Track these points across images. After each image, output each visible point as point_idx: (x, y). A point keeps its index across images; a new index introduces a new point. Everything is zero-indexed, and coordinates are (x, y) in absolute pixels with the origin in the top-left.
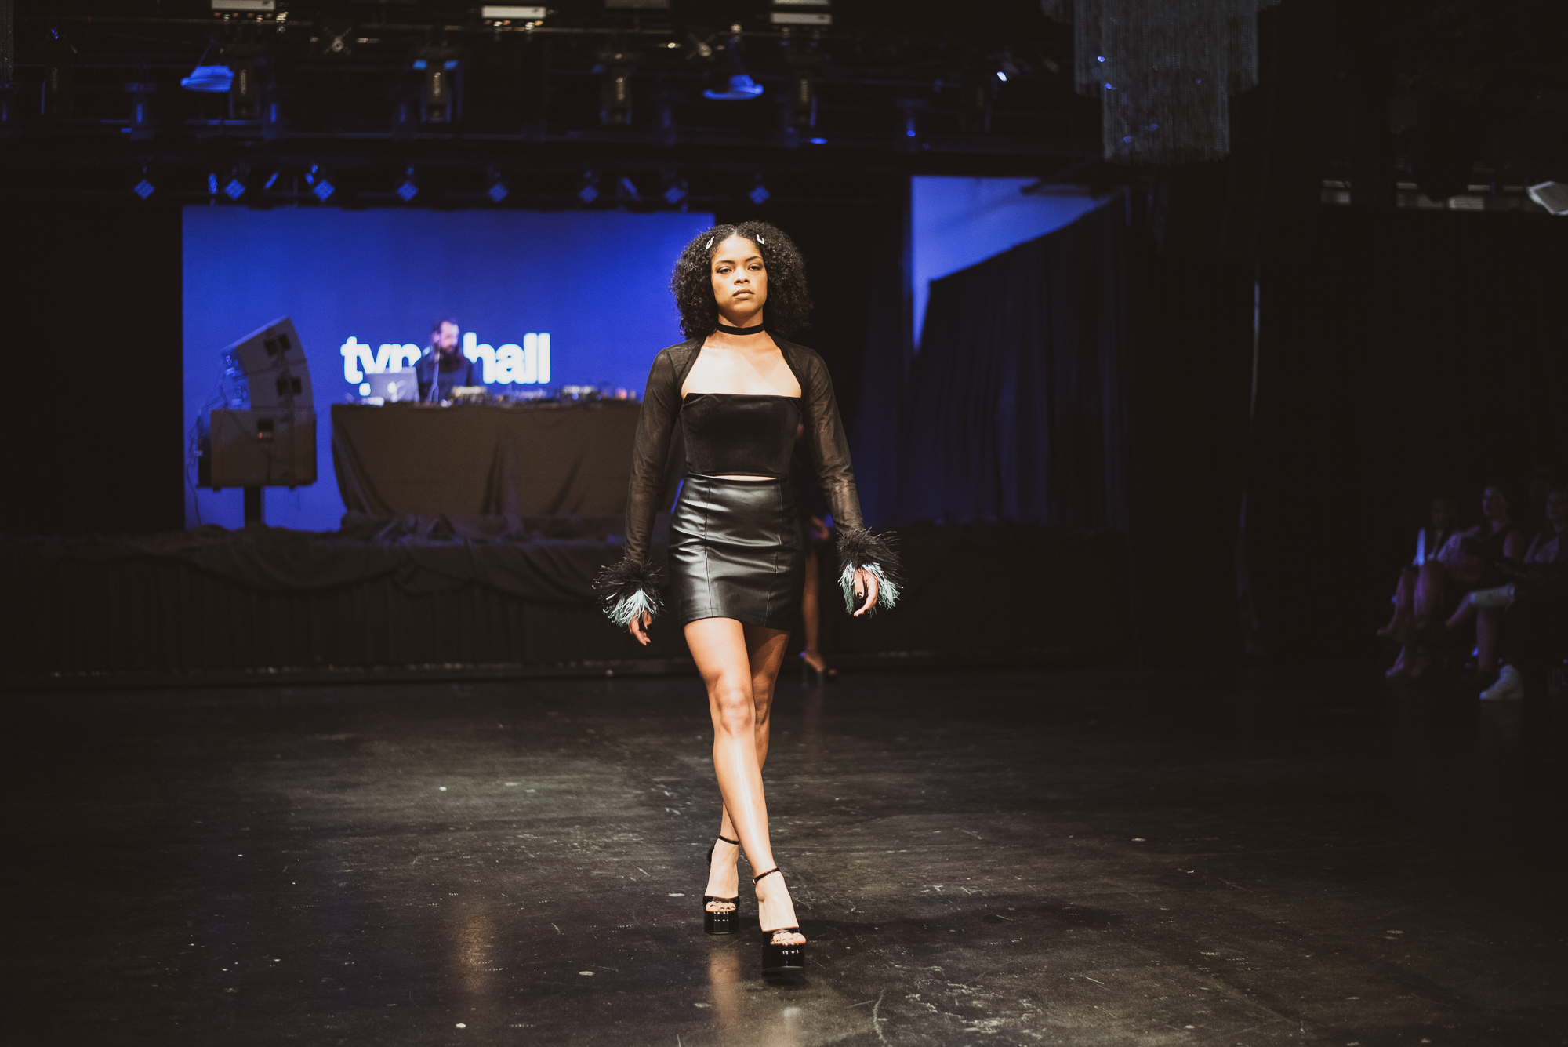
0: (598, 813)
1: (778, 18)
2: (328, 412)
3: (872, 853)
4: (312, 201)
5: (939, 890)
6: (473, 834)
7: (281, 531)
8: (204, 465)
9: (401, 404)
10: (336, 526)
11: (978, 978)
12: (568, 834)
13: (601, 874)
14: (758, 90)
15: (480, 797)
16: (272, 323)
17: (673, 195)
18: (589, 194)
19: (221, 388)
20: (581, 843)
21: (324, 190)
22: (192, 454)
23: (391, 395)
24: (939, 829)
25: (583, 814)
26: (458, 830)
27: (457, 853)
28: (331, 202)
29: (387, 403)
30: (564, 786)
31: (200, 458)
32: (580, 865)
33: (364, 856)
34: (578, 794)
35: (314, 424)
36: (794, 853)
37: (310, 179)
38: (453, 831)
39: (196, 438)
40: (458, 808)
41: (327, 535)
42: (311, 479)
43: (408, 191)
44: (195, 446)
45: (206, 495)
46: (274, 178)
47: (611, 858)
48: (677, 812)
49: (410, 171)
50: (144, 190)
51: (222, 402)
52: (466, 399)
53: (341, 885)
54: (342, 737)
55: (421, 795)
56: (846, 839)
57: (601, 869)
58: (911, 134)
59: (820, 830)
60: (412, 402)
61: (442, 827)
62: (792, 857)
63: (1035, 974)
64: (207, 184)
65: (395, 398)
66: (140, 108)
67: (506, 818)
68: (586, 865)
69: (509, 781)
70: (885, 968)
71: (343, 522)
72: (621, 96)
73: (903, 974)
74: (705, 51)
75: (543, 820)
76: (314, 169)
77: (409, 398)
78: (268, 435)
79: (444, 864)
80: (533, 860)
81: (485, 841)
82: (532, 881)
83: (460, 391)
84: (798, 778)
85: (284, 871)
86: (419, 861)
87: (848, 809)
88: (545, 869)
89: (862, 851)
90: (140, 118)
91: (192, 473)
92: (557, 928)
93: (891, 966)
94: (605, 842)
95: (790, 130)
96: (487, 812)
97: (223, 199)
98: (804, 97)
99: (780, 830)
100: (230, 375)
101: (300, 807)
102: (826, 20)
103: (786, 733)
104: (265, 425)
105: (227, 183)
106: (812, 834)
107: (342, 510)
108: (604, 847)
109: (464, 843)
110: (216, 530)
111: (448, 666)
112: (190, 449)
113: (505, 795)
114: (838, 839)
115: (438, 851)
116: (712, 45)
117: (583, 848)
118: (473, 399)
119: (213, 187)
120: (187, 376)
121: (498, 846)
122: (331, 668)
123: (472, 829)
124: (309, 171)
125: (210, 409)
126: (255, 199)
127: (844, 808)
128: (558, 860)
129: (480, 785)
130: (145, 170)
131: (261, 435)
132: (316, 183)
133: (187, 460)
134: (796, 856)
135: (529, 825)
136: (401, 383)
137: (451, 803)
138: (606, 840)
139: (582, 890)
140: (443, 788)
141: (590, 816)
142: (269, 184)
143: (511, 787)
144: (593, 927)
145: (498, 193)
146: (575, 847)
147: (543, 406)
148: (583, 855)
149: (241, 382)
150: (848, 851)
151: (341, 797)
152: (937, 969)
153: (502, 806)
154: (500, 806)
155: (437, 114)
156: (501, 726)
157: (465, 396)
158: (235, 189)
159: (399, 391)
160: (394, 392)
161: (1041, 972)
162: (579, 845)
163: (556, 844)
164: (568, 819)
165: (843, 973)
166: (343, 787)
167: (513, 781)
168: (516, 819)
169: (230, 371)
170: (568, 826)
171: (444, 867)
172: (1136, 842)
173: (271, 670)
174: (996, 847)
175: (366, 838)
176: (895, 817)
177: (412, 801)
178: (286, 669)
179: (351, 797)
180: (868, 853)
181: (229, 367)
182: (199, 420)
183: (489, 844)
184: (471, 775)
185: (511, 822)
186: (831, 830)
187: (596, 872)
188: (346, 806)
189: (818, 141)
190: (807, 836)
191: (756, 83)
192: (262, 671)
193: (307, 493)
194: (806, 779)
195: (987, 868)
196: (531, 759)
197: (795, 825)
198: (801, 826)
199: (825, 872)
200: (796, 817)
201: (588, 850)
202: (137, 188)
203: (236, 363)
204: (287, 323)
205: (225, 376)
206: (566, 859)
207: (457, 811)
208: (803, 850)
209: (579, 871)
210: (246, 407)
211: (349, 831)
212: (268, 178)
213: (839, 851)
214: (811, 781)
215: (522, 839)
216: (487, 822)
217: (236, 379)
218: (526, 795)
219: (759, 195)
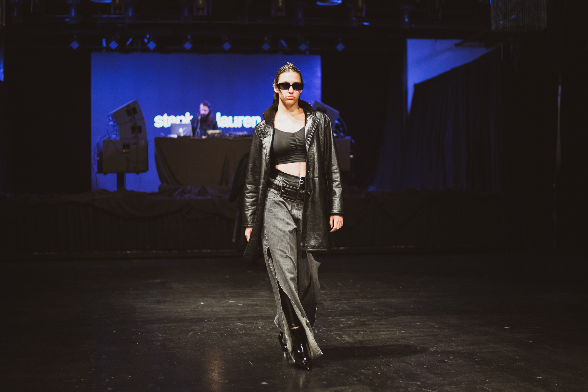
0: (270, 314)
2: (153, 140)
3: (389, 332)
4: (147, 50)
5: (419, 349)
6: (215, 323)
7: (132, 192)
8: (100, 164)
9: (185, 137)
10: (156, 190)
11: (436, 387)
12: (257, 323)
13: (271, 341)
14: (340, 2)
15: (219, 307)
16: (129, 102)
17: (303, 47)
18: (266, 47)
19: (107, 130)
20: (262, 327)
21: (152, 45)
22: (95, 158)
23: (180, 133)
24: (419, 322)
25: (263, 314)
26: (208, 321)
27: (208, 331)
28: (155, 50)
29: (179, 137)
30: (255, 303)
31: (98, 161)
32: (262, 337)
33: (168, 332)
34: (261, 306)
35: (147, 146)
36: (355, 332)
37: (146, 40)
38: (206, 321)
39: (97, 152)
40: (209, 311)
41: (153, 194)
42: (146, 169)
43: (188, 46)
44: (96, 155)
45: (101, 176)
46: (130, 40)
47: (275, 334)
49: (189, 37)
50: (75, 45)
51: (107, 137)
52: (213, 135)
53: (158, 344)
54: (159, 281)
55: (193, 306)
56: (378, 326)
57: (271, 338)
58: (407, 20)
59: (367, 322)
60: (190, 136)
61: (201, 320)
62: (355, 334)
63: (462, 386)
64: (102, 43)
65: (182, 135)
66: (73, 10)
67: (230, 316)
68: (264, 336)
69: (231, 300)
70: (395, 382)
71: (160, 188)
72: (280, 4)
73: (403, 385)
75: (245, 317)
76: (148, 36)
77: (188, 135)
78: (127, 151)
79: (203, 336)
80: (241, 334)
81: (220, 326)
82: (241, 343)
83: (210, 132)
84: (357, 300)
85: (133, 338)
86: (192, 334)
87: (379, 313)
88: (246, 338)
89: (385, 331)
90: (73, 14)
91: (95, 167)
92: (252, 364)
93: (398, 381)
94: (273, 327)
95: (354, 18)
96: (221, 314)
97: (108, 49)
98: (360, 5)
99: (349, 322)
100: (111, 125)
101: (140, 311)
103: (351, 280)
104: (126, 146)
105: (110, 42)
106: (363, 324)
107: (159, 183)
108: (272, 329)
109: (211, 327)
110: (105, 192)
111: (205, 251)
112: (94, 156)
113: (229, 306)
114: (374, 326)
115: (200, 330)
117: (263, 329)
118: (216, 135)
119: (104, 44)
120: (93, 125)
121: (226, 328)
122: (154, 251)
123: (215, 321)
124: (145, 37)
125: (103, 140)
126: (123, 49)
127: (377, 313)
128: (252, 334)
129: (218, 302)
130: (75, 37)
131: (124, 151)
132: (149, 42)
133: (92, 162)
134: (356, 334)
135: (240, 319)
136: (185, 128)
137: (206, 310)
138: (273, 326)
139: (263, 347)
140: (202, 303)
141: (266, 315)
142: (128, 43)
143: (232, 303)
144: (267, 363)
145: (227, 46)
146: (259, 329)
147: (246, 138)
148: (263, 332)
149: (116, 128)
150: (379, 331)
151: (158, 306)
152: (418, 383)
153: (228, 311)
154: (227, 311)
155: (201, 12)
156: (227, 277)
157: (212, 134)
158: (114, 45)
159: (184, 131)
160: (181, 132)
161: (464, 385)
162: (261, 328)
163: (251, 327)
164: (256, 317)
165: (377, 384)
166: (159, 302)
167: (233, 300)
168: (234, 316)
169: (111, 123)
170: (256, 320)
171: (202, 337)
172: (506, 328)
173: (128, 252)
174: (444, 331)
175: (169, 324)
176: (399, 317)
177: (189, 309)
178: (135, 252)
179: (162, 307)
180: (388, 332)
181: (111, 121)
182: (98, 144)
183: (222, 327)
184: (214, 298)
185: (231, 318)
186: (371, 323)
187: (268, 340)
188: (160, 311)
189: (366, 24)
190: (361, 325)
192: (124, 252)
193: (143, 175)
194: (360, 300)
195: (440, 339)
196: (241, 291)
197: (355, 320)
198: (358, 321)
199: (369, 340)
200: (356, 317)
201: (265, 330)
202: (72, 45)
203: (114, 120)
204: (136, 102)
205: (109, 125)
206: (256, 334)
207: (208, 313)
208: (359, 331)
209: (261, 339)
210: (118, 138)
211: (161, 321)
212: (128, 41)
213: (375, 331)
214: (363, 301)
215: (237, 325)
216: (222, 318)
217: (113, 126)
218: (238, 306)
219: (340, 47)
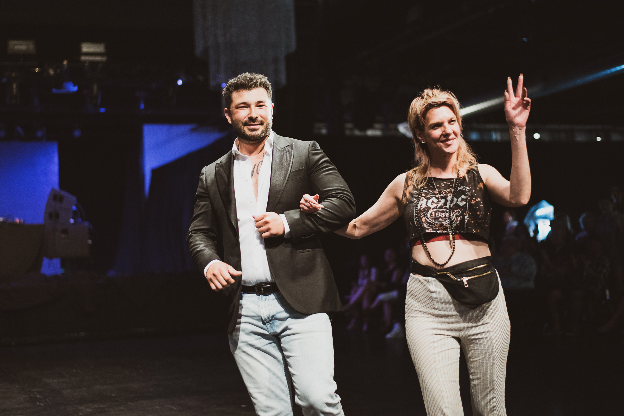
1: (83, 58)
14: (75, 89)
17: (39, 134)
18: (2, 134)
48: (42, 404)
58: (142, 107)
72: (15, 92)
74: (51, 72)
84: (97, 387)
87: (118, 399)
95: (90, 106)
98: (95, 92)
99: (88, 410)
102: (104, 59)
106: (102, 411)
116: (55, 70)
127: (116, 399)
172: (243, 407)
174: (183, 413)
191: (74, 85)
194: (100, 387)
197: (95, 408)
198: (97, 408)
200: (96, 404)
214: (103, 388)
219: (77, 133)
